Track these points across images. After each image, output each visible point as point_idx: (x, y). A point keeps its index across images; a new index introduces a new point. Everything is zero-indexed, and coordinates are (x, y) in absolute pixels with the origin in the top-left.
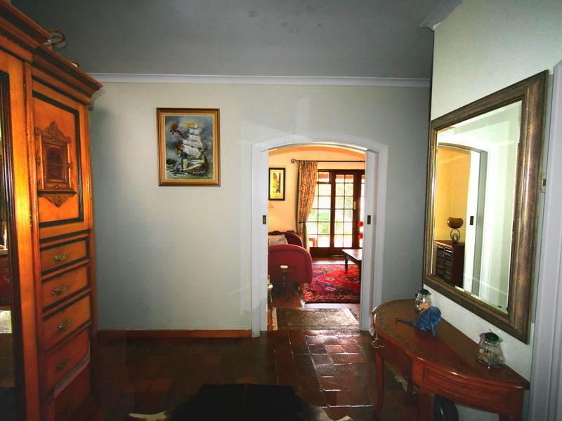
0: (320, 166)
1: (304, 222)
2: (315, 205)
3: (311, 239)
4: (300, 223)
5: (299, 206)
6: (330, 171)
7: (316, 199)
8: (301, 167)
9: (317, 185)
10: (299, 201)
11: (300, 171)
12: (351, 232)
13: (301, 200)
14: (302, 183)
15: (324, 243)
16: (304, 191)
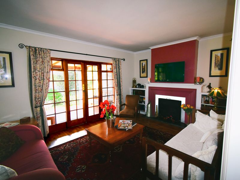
0: (53, 54)
1: (41, 106)
2: (51, 89)
3: (49, 119)
4: (36, 107)
5: (34, 92)
6: (62, 60)
7: (51, 83)
8: (31, 53)
9: (51, 72)
10: (33, 87)
11: (32, 57)
12: (82, 107)
13: (35, 86)
14: (35, 69)
15: (61, 119)
16: (38, 77)
